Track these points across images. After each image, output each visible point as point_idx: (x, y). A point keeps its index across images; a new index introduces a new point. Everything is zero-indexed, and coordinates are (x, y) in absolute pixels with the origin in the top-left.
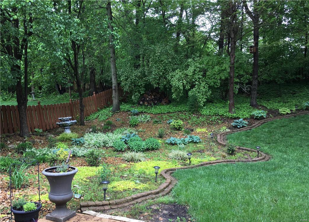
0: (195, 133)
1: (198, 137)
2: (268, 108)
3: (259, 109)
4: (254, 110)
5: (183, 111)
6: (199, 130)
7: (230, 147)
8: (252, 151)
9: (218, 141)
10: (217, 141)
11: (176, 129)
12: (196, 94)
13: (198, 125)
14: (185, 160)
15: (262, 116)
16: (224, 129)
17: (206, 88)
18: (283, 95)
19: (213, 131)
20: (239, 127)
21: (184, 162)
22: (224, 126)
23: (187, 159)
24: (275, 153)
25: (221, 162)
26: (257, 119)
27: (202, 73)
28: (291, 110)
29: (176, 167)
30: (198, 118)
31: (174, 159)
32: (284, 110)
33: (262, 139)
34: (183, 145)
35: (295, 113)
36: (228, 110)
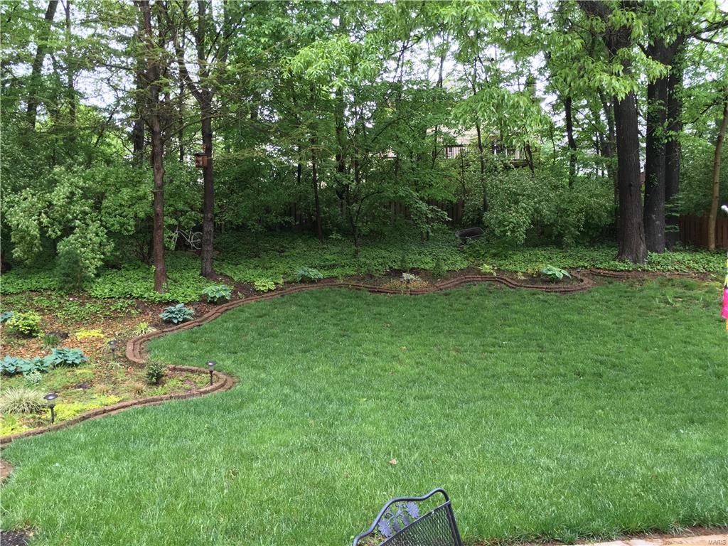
0: (72, 342)
1: (80, 351)
2: (236, 279)
3: (218, 282)
4: (208, 284)
5: (44, 289)
6: (82, 334)
7: (152, 369)
8: (200, 373)
9: (127, 356)
10: (125, 356)
11: (20, 334)
12: (76, 249)
13: (80, 322)
14: (39, 412)
15: (223, 297)
16: (144, 327)
17: (102, 236)
18: (263, 254)
19: (117, 333)
20: (176, 321)
21: (38, 416)
22: (143, 322)
23: (46, 410)
24: (244, 372)
25: (131, 405)
26: (214, 302)
27: (91, 201)
28: (276, 284)
29: (13, 431)
30: (82, 304)
31: (11, 412)
32: (264, 284)
33: (221, 344)
34: (38, 373)
35: (282, 289)
36: (153, 285)
